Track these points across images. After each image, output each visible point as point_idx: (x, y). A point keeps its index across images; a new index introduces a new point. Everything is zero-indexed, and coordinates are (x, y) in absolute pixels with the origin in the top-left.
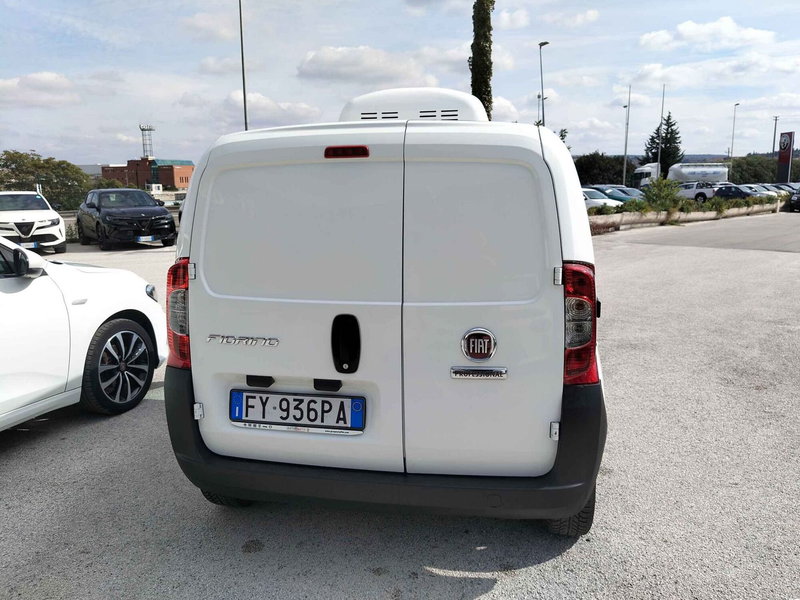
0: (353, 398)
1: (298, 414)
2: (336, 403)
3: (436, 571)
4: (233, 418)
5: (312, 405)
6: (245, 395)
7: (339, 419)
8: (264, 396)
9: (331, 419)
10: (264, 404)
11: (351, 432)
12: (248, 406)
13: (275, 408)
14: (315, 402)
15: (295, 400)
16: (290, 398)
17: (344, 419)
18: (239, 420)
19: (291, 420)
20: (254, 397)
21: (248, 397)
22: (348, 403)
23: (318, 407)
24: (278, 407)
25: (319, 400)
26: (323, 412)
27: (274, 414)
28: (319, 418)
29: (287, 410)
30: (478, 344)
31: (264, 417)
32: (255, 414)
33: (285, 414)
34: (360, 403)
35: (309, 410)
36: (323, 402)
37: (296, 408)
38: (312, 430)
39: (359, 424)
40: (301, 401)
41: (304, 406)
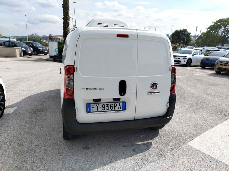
0: (122, 102)
1: (107, 108)
2: (118, 104)
3: (137, 143)
4: (87, 111)
5: (112, 105)
6: (91, 105)
7: (119, 108)
8: (97, 104)
9: (117, 108)
10: (97, 107)
11: (122, 111)
12: (92, 108)
13: (101, 107)
14: (112, 104)
15: (107, 104)
16: (105, 104)
17: (120, 108)
18: (90, 112)
19: (106, 110)
20: (94, 105)
21: (92, 105)
22: (121, 104)
23: (113, 106)
24: (102, 107)
25: (113, 104)
26: (115, 107)
27: (100, 109)
28: (114, 108)
29: (105, 107)
30: (154, 86)
31: (97, 110)
32: (95, 110)
33: (104, 109)
34: (124, 103)
35: (111, 107)
36: (115, 104)
37: (107, 106)
38: (112, 112)
39: (124, 109)
40: (108, 104)
41: (109, 106)
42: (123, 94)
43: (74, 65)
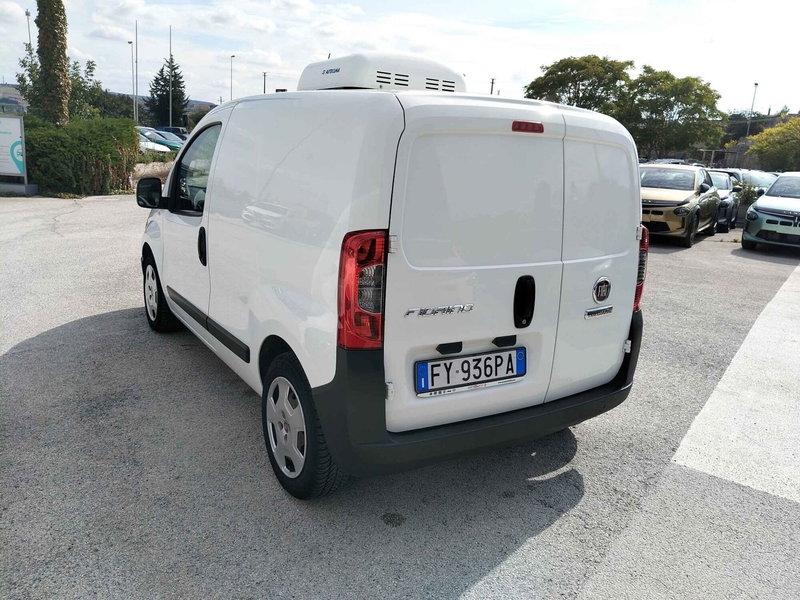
0: (518, 349)
1: (477, 372)
2: (505, 355)
3: (536, 479)
4: (419, 389)
5: (488, 362)
6: (430, 364)
7: (508, 370)
8: (448, 362)
9: (502, 371)
10: (448, 370)
11: (517, 379)
12: (433, 375)
13: (457, 372)
14: (490, 359)
15: (474, 360)
16: (470, 359)
17: (512, 369)
18: (426, 390)
19: (472, 380)
20: (439, 365)
21: (433, 366)
22: (514, 354)
23: (492, 363)
24: (460, 371)
25: (493, 356)
26: (497, 366)
27: (457, 378)
28: (494, 372)
29: (468, 371)
30: (602, 289)
31: (448, 382)
32: (440, 382)
33: (466, 375)
34: (522, 351)
35: (486, 367)
36: (497, 357)
37: (476, 367)
38: (488, 384)
39: (522, 372)
40: (479, 360)
41: (481, 365)
42: (524, 322)
43: (387, 231)
